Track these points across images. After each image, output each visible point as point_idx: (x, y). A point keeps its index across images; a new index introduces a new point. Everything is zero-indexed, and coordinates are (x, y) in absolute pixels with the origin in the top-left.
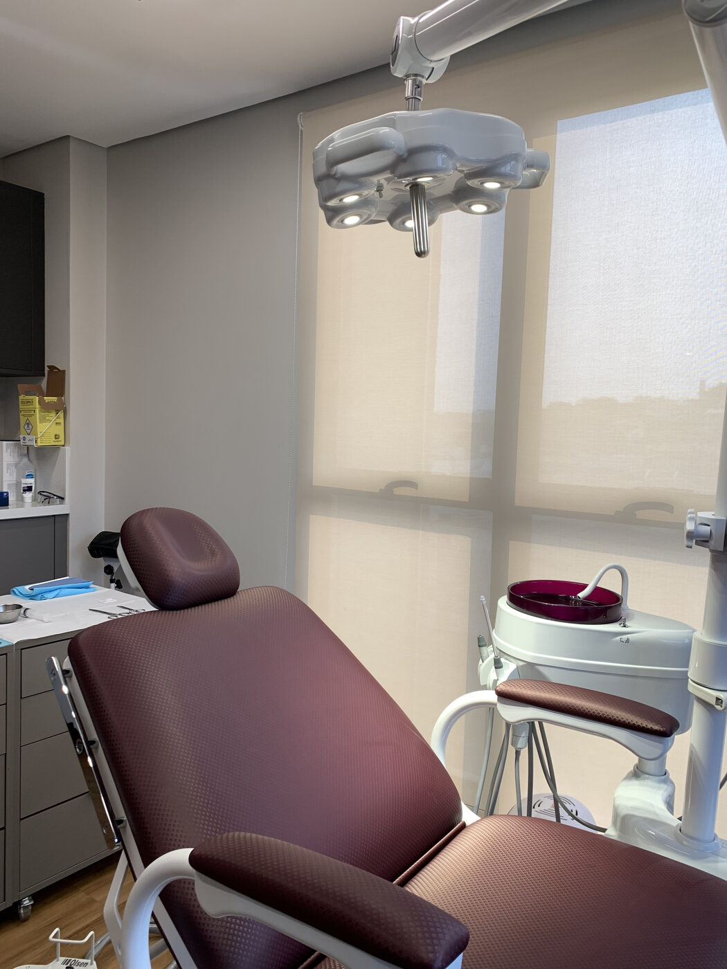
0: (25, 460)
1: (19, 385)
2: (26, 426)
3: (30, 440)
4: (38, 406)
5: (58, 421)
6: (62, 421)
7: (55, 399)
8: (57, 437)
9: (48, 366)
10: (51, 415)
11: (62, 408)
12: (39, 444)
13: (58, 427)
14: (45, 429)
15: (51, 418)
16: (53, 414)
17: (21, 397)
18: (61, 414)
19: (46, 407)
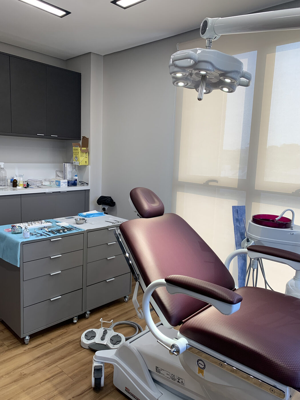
0: (74, 170)
1: (73, 143)
2: (75, 158)
3: (77, 163)
4: (80, 151)
5: (86, 156)
6: (87, 156)
7: (85, 148)
8: (86, 162)
9: (82, 137)
10: (84, 154)
11: (87, 152)
12: (80, 165)
13: (86, 158)
14: (82, 159)
15: (84, 155)
16: (85, 154)
17: (74, 148)
18: (87, 154)
19: (83, 151)
